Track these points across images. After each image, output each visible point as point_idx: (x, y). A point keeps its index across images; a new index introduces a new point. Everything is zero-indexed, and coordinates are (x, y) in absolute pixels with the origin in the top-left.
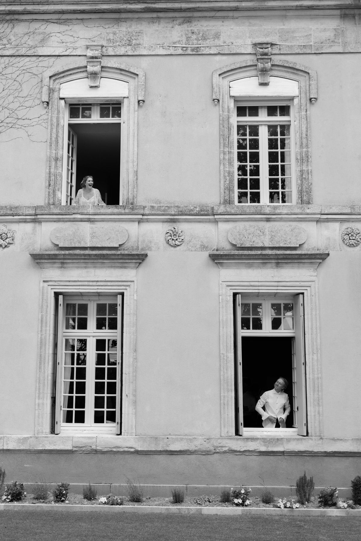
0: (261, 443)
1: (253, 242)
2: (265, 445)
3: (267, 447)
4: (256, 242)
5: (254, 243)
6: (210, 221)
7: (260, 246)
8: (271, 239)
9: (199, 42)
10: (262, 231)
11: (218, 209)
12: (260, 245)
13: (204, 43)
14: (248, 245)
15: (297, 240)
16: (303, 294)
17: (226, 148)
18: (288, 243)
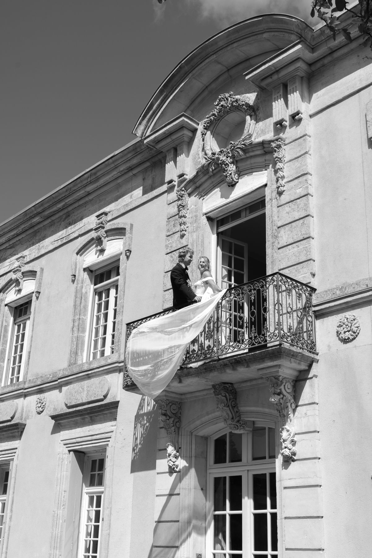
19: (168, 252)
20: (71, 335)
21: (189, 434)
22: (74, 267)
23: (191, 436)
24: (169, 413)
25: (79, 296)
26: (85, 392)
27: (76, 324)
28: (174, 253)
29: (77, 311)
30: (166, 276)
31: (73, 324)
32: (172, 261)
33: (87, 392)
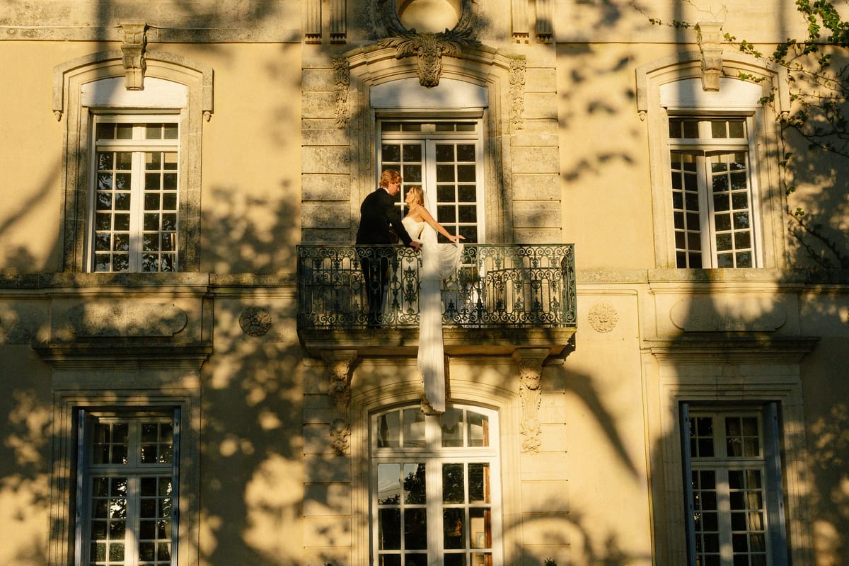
5: (105, 331)
6: (39, 298)
7: (114, 335)
8: (131, 324)
9: (37, 22)
10: (117, 312)
11: (50, 279)
13: (44, 23)
14: (95, 334)
16: (179, 407)
17: (71, 185)
19: (309, 144)
26: (126, 322)
27: (72, 200)
29: (72, 177)
31: (66, 199)
32: (319, 161)
33: (129, 322)
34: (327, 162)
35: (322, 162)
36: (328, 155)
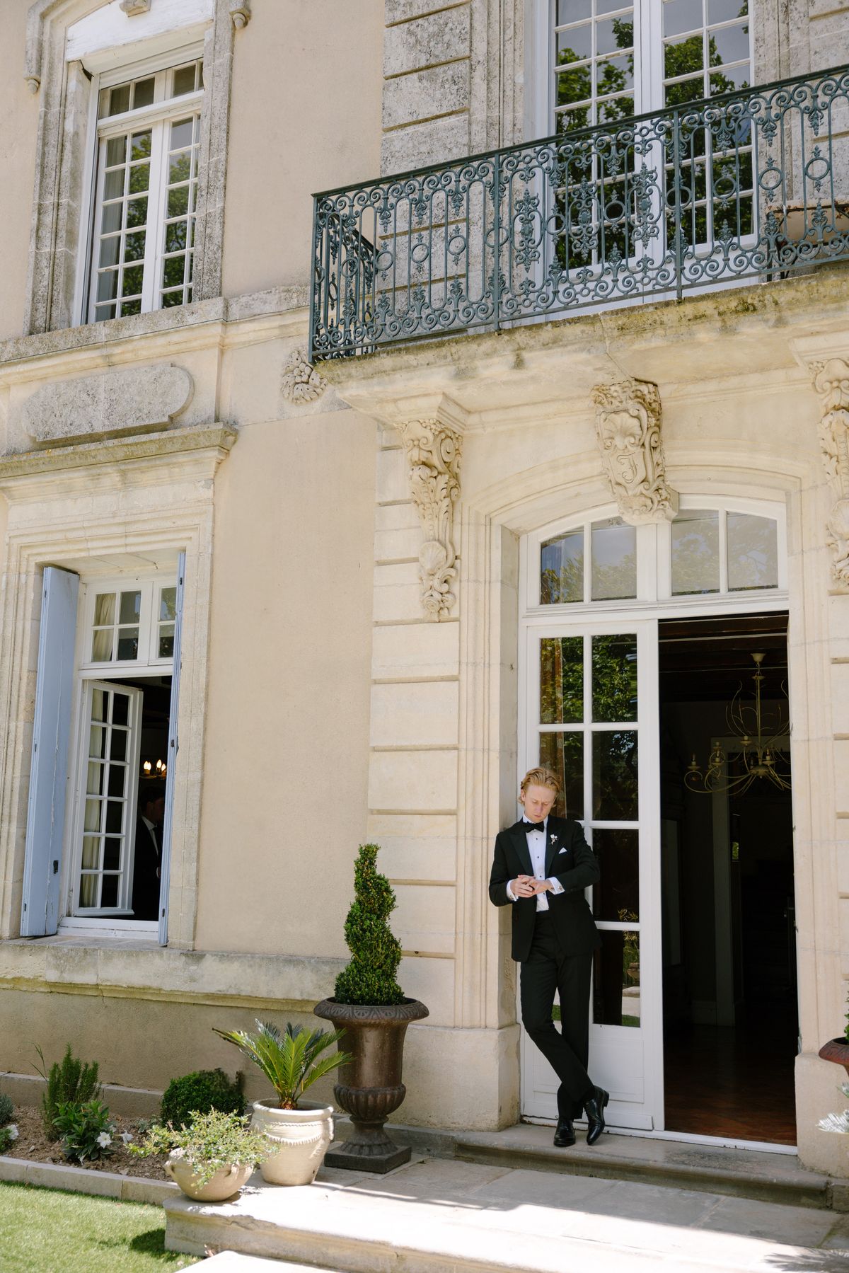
0: (50, 959)
1: (71, 424)
2: (57, 967)
3: (62, 972)
4: (77, 423)
5: (72, 427)
7: (85, 433)
8: (109, 411)
10: (91, 393)
12: (85, 430)
14: (58, 435)
15: (166, 404)
16: (182, 551)
17: (49, 196)
18: (144, 416)
19: (398, 20)
20: (32, 247)
21: (483, 521)
22: (33, 53)
23: (488, 527)
24: (435, 461)
25: (53, 139)
26: (102, 406)
27: (48, 219)
28: (420, 21)
29: (50, 182)
30: (392, 88)
31: (39, 220)
32: (414, 46)
33: (107, 406)
34: (429, 42)
35: (419, 47)
36: (431, 29)
